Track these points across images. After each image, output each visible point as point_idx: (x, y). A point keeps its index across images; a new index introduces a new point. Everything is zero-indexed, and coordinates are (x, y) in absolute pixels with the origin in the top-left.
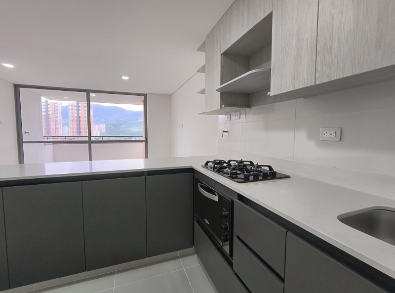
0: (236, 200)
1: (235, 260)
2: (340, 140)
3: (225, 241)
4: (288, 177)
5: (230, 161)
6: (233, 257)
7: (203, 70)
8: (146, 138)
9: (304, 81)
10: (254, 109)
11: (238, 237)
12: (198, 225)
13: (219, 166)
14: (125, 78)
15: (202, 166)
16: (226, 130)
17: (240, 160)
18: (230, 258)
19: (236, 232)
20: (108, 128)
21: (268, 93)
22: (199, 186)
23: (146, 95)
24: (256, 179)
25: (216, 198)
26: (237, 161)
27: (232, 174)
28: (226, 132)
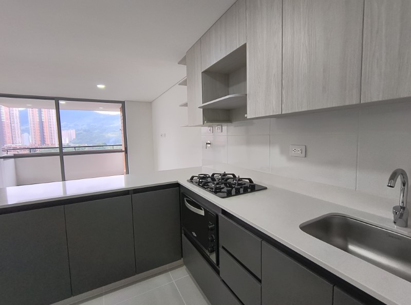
0: (220, 214)
1: (221, 268)
2: (305, 157)
3: (211, 252)
4: (266, 188)
5: (213, 175)
6: (220, 266)
7: (184, 83)
8: (126, 148)
9: (274, 109)
10: (234, 123)
11: (223, 248)
12: (185, 238)
13: (204, 181)
14: (101, 86)
15: (188, 181)
16: (209, 142)
17: (223, 173)
18: (217, 267)
19: (221, 243)
20: (79, 134)
21: (246, 116)
22: (185, 201)
23: (124, 102)
24: (238, 193)
25: (202, 213)
26: (220, 174)
27: (216, 188)
28: (209, 144)
